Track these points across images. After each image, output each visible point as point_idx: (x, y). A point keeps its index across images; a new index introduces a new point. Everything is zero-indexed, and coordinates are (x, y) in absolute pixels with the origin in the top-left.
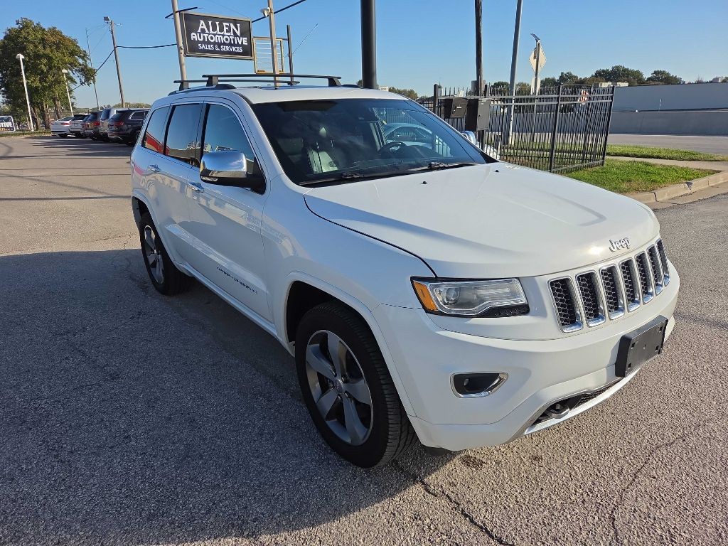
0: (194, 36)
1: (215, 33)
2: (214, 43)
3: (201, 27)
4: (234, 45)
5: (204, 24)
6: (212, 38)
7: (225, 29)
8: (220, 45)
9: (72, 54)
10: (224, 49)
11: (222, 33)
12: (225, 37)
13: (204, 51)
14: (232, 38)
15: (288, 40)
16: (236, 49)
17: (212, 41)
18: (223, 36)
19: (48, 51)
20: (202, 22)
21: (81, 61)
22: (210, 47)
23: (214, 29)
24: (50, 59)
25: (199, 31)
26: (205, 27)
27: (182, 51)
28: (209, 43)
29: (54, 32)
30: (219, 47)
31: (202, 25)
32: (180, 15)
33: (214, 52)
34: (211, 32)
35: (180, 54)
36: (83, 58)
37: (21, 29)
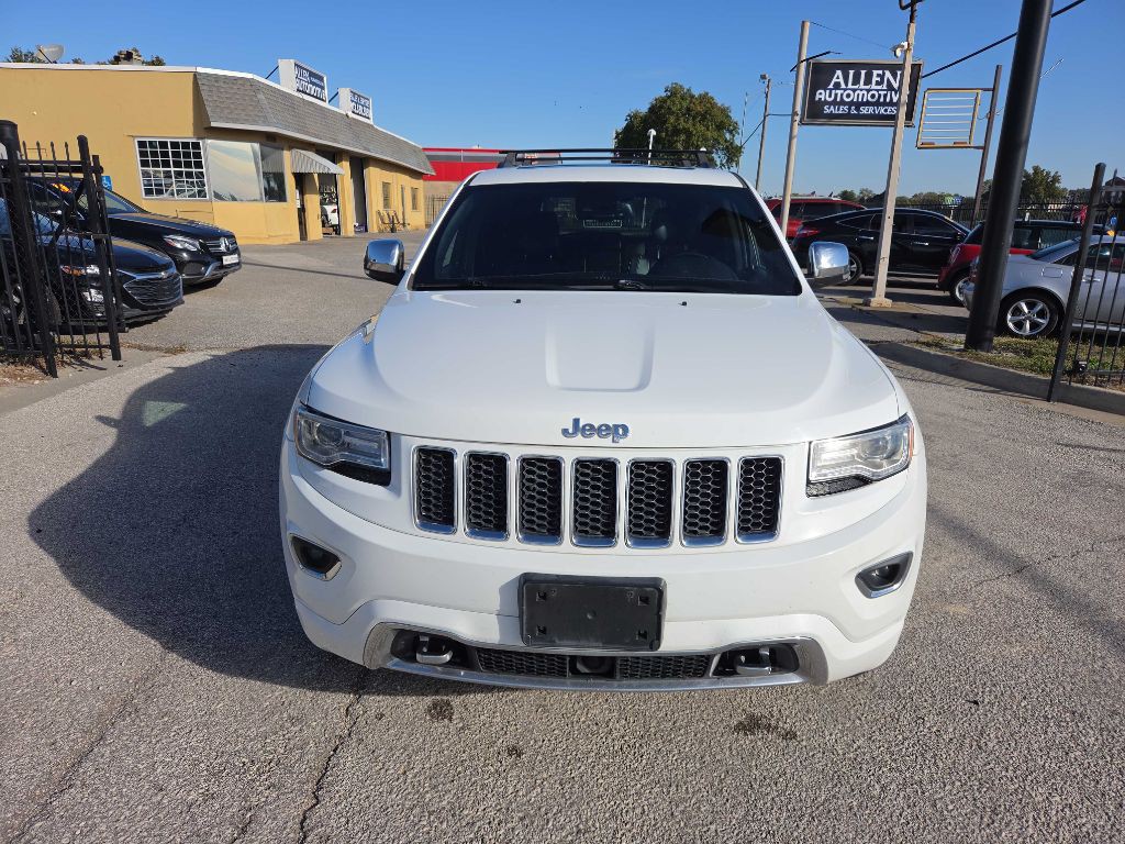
0: (822, 95)
1: (856, 87)
2: (851, 104)
3: (834, 80)
4: (885, 104)
5: (841, 77)
6: (848, 96)
7: (875, 79)
8: (858, 105)
9: (720, 127)
10: (864, 110)
11: (867, 87)
12: (871, 93)
13: (832, 116)
14: (882, 93)
15: (993, 90)
16: (886, 110)
17: (847, 100)
18: (868, 91)
19: (689, 125)
20: (839, 73)
21: (728, 136)
22: (843, 109)
23: (856, 81)
24: (689, 134)
25: (831, 86)
26: (841, 80)
27: (798, 118)
28: (843, 102)
29: (705, 98)
30: (857, 109)
31: (838, 78)
32: (808, 65)
33: (848, 116)
34: (850, 86)
35: (793, 121)
36: (731, 132)
37: (669, 97)
